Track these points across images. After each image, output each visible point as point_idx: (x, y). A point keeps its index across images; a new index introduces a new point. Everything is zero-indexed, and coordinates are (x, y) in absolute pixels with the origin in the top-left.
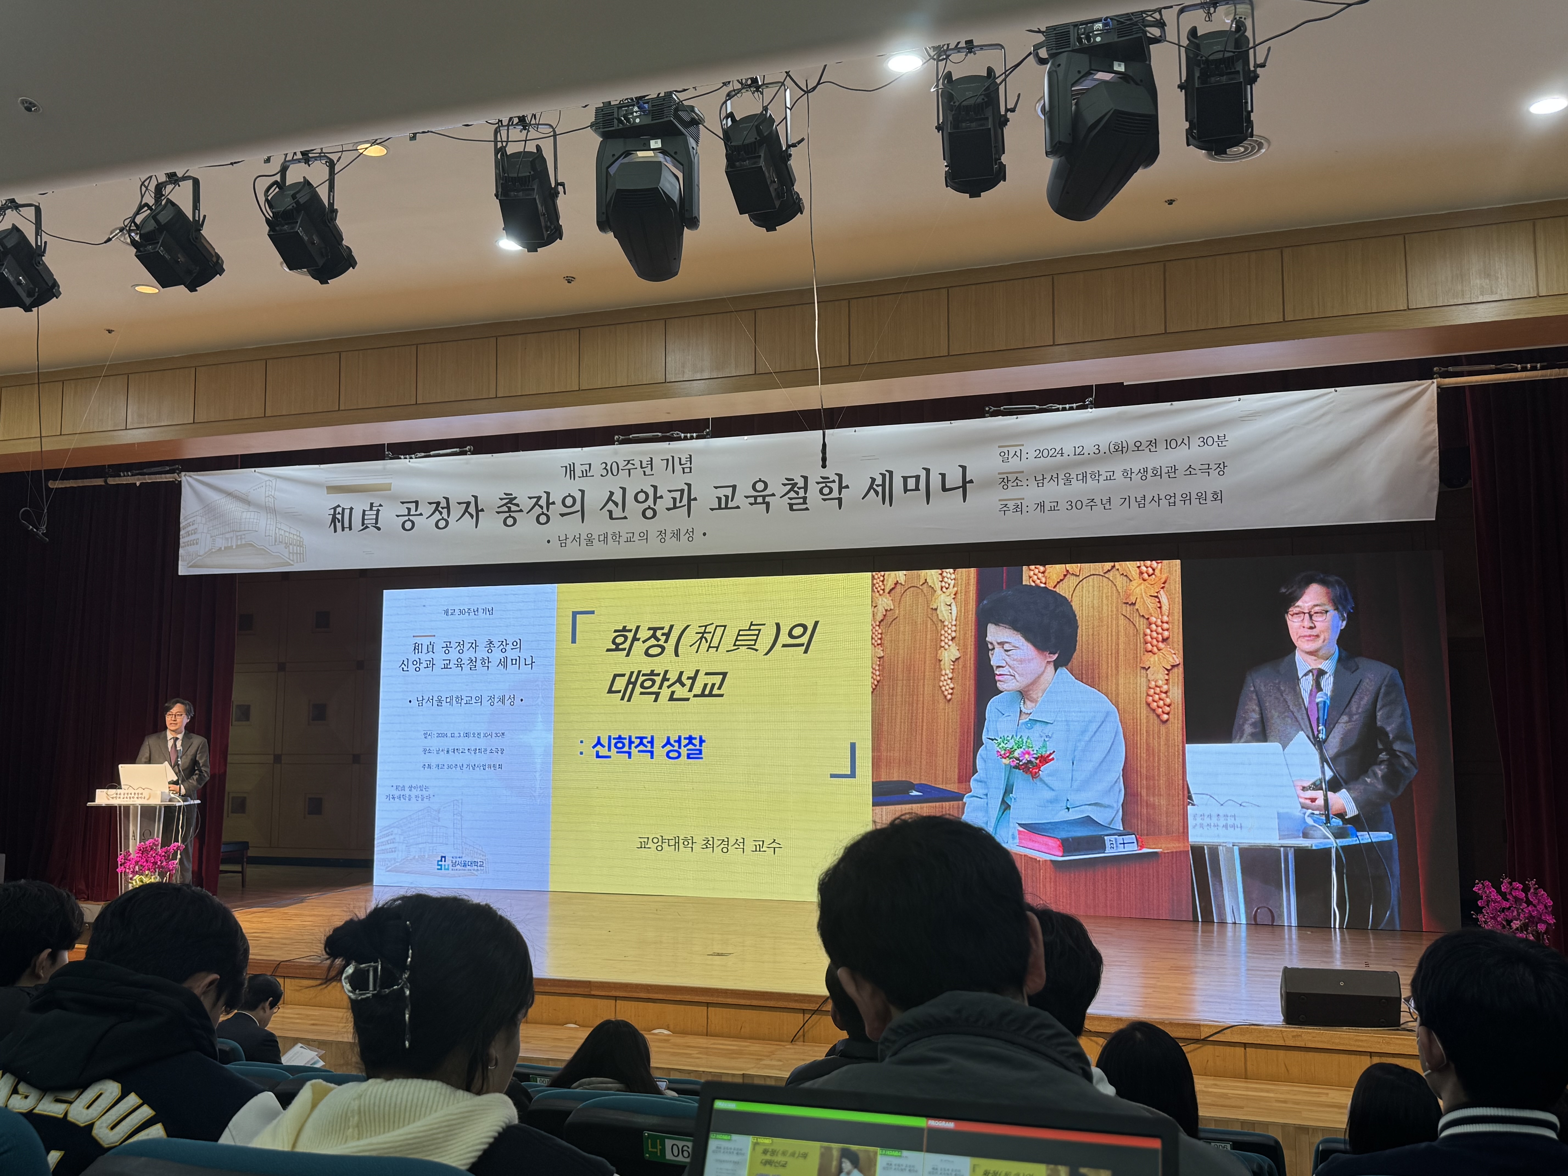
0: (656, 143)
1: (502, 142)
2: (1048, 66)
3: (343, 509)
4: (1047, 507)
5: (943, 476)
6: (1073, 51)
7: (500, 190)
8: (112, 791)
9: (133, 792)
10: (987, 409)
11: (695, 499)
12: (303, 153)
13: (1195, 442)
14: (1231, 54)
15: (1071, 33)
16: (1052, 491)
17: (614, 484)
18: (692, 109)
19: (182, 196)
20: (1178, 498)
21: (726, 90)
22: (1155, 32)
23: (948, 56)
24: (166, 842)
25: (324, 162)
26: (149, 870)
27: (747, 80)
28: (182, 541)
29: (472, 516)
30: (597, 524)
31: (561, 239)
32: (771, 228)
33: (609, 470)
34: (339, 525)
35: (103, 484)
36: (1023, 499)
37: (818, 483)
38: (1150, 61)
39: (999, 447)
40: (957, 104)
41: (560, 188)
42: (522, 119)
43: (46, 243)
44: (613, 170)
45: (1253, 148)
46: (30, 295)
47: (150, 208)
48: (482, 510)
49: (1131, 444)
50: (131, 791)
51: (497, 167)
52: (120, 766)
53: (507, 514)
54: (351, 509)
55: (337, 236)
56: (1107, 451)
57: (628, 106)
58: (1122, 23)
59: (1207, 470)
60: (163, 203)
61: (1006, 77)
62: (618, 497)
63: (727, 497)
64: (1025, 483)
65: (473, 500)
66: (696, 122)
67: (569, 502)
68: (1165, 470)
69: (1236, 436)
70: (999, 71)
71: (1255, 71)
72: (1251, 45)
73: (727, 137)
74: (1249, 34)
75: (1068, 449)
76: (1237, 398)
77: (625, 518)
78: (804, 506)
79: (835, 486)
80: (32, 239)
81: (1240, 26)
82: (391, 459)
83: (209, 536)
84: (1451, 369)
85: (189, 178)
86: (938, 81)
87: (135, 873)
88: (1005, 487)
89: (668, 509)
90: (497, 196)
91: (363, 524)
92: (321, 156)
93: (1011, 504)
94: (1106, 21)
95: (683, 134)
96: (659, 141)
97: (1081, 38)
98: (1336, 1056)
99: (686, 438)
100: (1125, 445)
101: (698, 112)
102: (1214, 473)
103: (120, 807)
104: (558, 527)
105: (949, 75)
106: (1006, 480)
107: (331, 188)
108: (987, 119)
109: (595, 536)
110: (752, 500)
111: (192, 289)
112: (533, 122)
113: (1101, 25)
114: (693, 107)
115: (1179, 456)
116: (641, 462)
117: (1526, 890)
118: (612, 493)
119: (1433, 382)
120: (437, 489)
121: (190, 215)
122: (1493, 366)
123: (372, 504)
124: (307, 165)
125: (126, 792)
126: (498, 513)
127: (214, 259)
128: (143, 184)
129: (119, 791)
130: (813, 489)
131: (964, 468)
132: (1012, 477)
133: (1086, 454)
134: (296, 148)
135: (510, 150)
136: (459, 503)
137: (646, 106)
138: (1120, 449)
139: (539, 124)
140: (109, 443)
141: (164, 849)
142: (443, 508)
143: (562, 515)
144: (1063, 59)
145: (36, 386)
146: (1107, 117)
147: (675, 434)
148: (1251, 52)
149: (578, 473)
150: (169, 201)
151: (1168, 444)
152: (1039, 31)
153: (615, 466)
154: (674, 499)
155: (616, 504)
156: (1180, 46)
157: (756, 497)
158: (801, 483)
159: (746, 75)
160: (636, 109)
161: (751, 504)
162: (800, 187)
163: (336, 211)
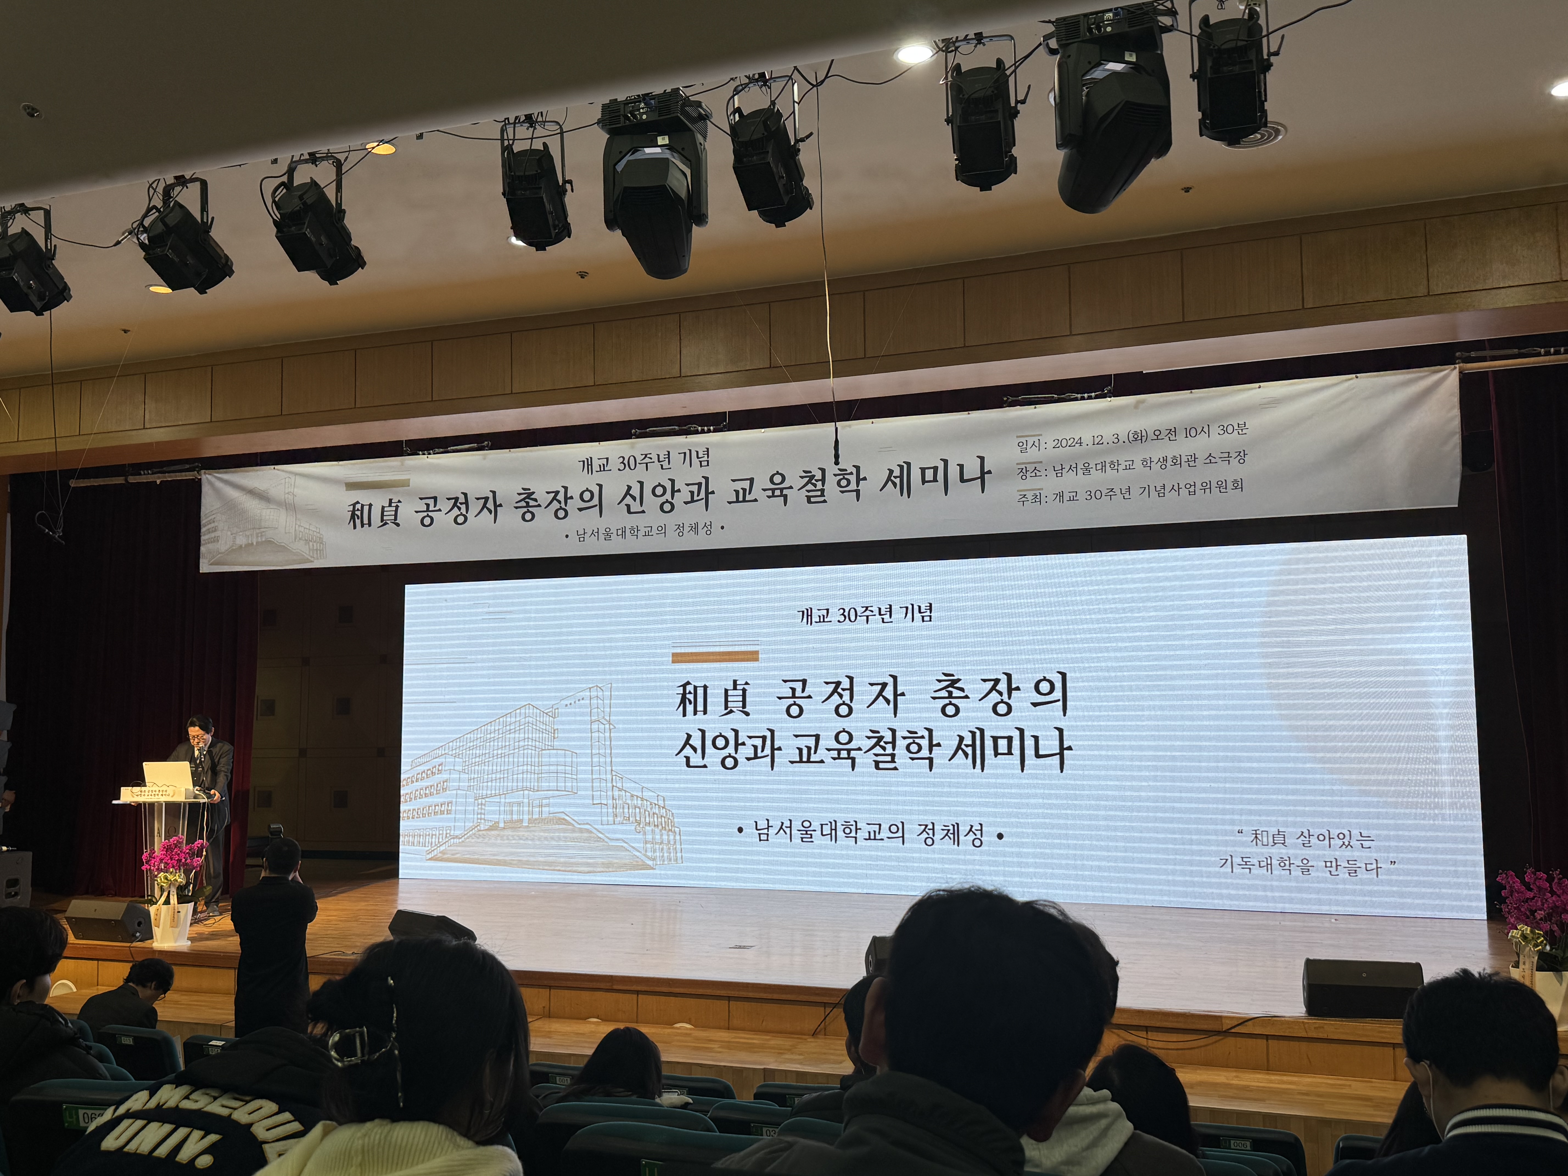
0: (663, 139)
1: (508, 140)
2: (1059, 56)
3: (363, 506)
4: (1066, 498)
5: (961, 467)
6: (1082, 41)
7: (507, 189)
8: (136, 789)
9: (157, 789)
10: (1005, 399)
11: (713, 492)
12: (310, 154)
13: (1215, 430)
14: (1245, 43)
15: (1081, 23)
16: (1070, 481)
17: (631, 478)
18: (699, 104)
19: (189, 198)
20: (1198, 486)
21: (733, 85)
22: (1166, 21)
23: (957, 48)
24: (191, 840)
25: (331, 162)
26: (173, 867)
27: (754, 75)
28: (203, 538)
29: (490, 512)
30: (615, 518)
31: (569, 237)
32: (780, 224)
33: (626, 464)
34: (358, 522)
35: (124, 482)
36: (1042, 489)
37: (835, 475)
38: (1162, 51)
39: (1017, 437)
40: (966, 96)
41: (568, 186)
42: (529, 117)
43: (55, 246)
44: (620, 167)
45: (1270, 135)
46: (41, 297)
47: (158, 210)
48: (500, 505)
49: (1151, 433)
50: (155, 788)
51: (503, 166)
52: (144, 764)
53: (525, 510)
54: (370, 505)
55: (345, 236)
56: (1127, 441)
57: (635, 103)
58: (1133, 12)
59: (1227, 457)
60: (172, 204)
61: (1016, 68)
62: (635, 491)
63: (744, 490)
64: (1043, 473)
65: (491, 495)
66: (704, 118)
67: (587, 496)
68: (1184, 459)
69: (1255, 423)
70: (1008, 62)
71: (1268, 60)
72: (1264, 33)
73: (735, 132)
74: (1262, 21)
75: (1087, 439)
76: (1257, 385)
77: (643, 512)
78: (822, 499)
79: (853, 478)
80: (41, 243)
81: (1253, 14)
82: (409, 455)
83: (229, 533)
84: (1473, 354)
85: (197, 179)
86: (947, 73)
87: (160, 870)
88: (1024, 477)
89: (686, 503)
90: (504, 194)
91: (382, 520)
92: (329, 156)
93: (1030, 496)
94: (1116, 11)
95: (690, 130)
96: (667, 138)
97: (1092, 29)
98: (1358, 1048)
99: (703, 432)
100: (1144, 434)
101: (705, 107)
102: (1234, 462)
103: (145, 804)
104: (577, 521)
105: (958, 67)
106: (1024, 471)
107: (339, 188)
108: (997, 111)
109: (614, 531)
110: (770, 493)
111: (202, 291)
112: (540, 119)
113: (1111, 15)
114: (700, 103)
115: (1199, 445)
116: (658, 455)
117: (1550, 879)
118: (629, 488)
119: (1455, 368)
120: (454, 485)
121: (197, 215)
122: (1516, 351)
123: (391, 500)
124: (314, 166)
125: (151, 789)
126: (517, 508)
127: (223, 261)
128: (151, 186)
129: (143, 789)
130: (831, 480)
131: (982, 459)
132: (1030, 468)
133: (1105, 443)
134: (304, 151)
135: (516, 149)
136: (478, 499)
137: (653, 102)
138: (1139, 438)
139: (546, 122)
140: (128, 443)
141: (188, 847)
142: (461, 504)
143: (580, 510)
144: (1073, 49)
145: (51, 387)
146: (1119, 107)
147: (693, 427)
148: (1265, 40)
149: (596, 467)
150: (177, 203)
151: (1188, 433)
152: (1050, 22)
153: (632, 460)
154: (692, 493)
155: (634, 498)
156: (1192, 35)
157: (773, 490)
158: (819, 476)
159: (754, 71)
160: (642, 105)
161: (769, 497)
162: (810, 183)
163: (344, 212)
